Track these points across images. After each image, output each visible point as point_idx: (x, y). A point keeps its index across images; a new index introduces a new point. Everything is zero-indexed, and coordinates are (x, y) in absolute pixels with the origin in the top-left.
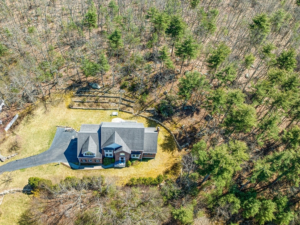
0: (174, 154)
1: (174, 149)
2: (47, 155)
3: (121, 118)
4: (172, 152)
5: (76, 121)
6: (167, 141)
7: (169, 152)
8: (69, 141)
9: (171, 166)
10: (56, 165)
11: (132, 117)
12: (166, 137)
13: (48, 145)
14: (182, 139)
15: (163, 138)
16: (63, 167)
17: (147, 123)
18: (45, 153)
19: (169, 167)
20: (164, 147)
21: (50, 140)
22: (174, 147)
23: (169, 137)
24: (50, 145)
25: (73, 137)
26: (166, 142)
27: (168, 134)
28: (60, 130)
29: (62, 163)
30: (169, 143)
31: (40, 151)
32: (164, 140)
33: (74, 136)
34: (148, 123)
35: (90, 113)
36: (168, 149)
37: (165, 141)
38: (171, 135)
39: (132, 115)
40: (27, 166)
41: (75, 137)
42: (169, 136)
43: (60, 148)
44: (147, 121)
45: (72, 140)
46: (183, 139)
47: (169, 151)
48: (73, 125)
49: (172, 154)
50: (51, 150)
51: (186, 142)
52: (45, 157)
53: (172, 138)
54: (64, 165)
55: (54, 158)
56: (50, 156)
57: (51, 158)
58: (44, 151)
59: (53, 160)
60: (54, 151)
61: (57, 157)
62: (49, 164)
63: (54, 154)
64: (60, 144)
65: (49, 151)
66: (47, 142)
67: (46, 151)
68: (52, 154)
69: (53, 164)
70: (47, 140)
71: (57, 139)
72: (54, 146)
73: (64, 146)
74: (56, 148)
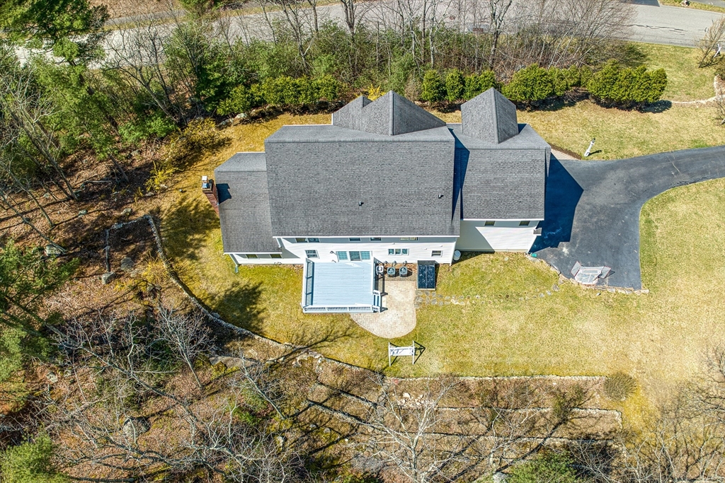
0: (179, 200)
1: (173, 213)
2: (641, 185)
3: (375, 338)
4: (184, 204)
5: (572, 314)
6: (191, 240)
7: (194, 204)
8: (576, 235)
9: (199, 164)
10: (598, 152)
11: (326, 343)
12: (193, 257)
13: (652, 217)
14: (132, 243)
15: (204, 253)
16: (572, 146)
17: (262, 315)
18: (650, 193)
19: (207, 160)
20: (208, 220)
21: (649, 234)
22: (170, 220)
23: (180, 254)
24: (642, 219)
25: (565, 250)
26: (197, 236)
27: (181, 264)
28: (628, 277)
29: (579, 157)
30: (186, 233)
31: (672, 200)
32: (203, 243)
33: (561, 254)
34: (255, 315)
35: (521, 360)
36: (196, 213)
37: (200, 240)
38: (170, 259)
39: (323, 350)
40: (693, 156)
41: (558, 249)
42: (177, 259)
43: (603, 208)
44: (261, 320)
45: (567, 239)
46: (129, 243)
47: (192, 208)
48: (580, 295)
49: (184, 200)
50: (634, 201)
51: (119, 234)
52: (647, 177)
53: (172, 249)
54: (570, 153)
55: (612, 176)
56: (628, 182)
57: (621, 173)
58: (655, 197)
59: (613, 167)
60: (622, 199)
61: (604, 179)
62: (622, 157)
63: (617, 187)
64: (606, 222)
65: (639, 198)
66: (659, 231)
67: (649, 198)
68: (626, 189)
69: (608, 157)
70: (661, 236)
71: (625, 242)
72: (626, 215)
73: (591, 217)
74: (619, 206)
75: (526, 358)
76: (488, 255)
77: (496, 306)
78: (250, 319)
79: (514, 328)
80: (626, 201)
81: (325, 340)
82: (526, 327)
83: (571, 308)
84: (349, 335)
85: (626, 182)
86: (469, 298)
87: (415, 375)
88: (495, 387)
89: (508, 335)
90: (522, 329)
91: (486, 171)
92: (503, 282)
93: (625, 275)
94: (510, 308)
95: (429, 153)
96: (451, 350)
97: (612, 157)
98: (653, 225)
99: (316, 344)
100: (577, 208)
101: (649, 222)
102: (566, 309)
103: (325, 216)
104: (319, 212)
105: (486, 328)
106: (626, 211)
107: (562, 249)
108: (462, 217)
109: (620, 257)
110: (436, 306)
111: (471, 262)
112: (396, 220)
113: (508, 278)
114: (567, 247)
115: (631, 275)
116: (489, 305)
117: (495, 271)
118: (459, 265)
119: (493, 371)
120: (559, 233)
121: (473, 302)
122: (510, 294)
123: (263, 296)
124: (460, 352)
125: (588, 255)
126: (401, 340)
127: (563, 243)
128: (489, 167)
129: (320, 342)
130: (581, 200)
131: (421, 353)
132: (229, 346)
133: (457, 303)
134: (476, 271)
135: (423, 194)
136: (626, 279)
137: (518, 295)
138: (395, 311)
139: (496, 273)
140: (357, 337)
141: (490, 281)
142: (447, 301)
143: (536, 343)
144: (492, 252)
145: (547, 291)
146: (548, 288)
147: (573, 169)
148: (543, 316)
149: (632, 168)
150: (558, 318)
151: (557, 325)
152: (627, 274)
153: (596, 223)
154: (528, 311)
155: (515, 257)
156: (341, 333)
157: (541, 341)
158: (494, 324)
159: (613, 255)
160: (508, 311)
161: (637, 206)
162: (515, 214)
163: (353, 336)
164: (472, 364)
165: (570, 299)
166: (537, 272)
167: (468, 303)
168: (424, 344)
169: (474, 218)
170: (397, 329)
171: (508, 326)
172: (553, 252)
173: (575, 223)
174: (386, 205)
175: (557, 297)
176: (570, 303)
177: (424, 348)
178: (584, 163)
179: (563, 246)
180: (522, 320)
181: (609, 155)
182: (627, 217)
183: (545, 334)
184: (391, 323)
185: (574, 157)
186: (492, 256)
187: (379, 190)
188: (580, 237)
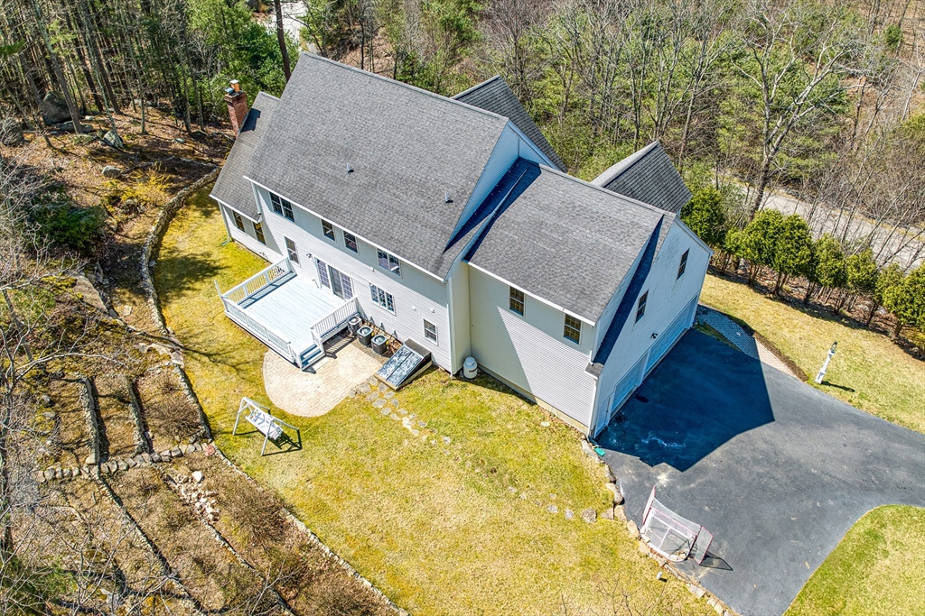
2: (901, 475)
3: (262, 393)
5: (578, 573)
8: (704, 471)
10: (847, 389)
11: (205, 359)
12: (207, 213)
13: (888, 533)
16: (803, 359)
17: (189, 292)
18: (912, 496)
21: (860, 556)
23: (201, 205)
24: (862, 524)
25: (663, 478)
27: (190, 212)
28: (754, 596)
29: (805, 377)
33: (651, 478)
34: (182, 288)
41: (651, 469)
42: (193, 207)
43: (790, 463)
44: (179, 296)
45: (682, 465)
48: (622, 555)
50: (866, 489)
53: (200, 197)
54: (791, 364)
55: (847, 433)
56: (876, 457)
57: (869, 438)
58: (918, 508)
59: (860, 422)
60: (843, 472)
61: (831, 428)
62: (889, 419)
63: (848, 451)
64: (781, 486)
65: (882, 491)
66: (887, 562)
67: (904, 501)
68: (863, 463)
69: (861, 405)
70: (885, 572)
71: (795, 537)
72: (835, 498)
73: (756, 461)
74: (826, 479)
75: (424, 576)
76: (521, 402)
77: (461, 471)
78: (173, 288)
79: (456, 519)
80: (850, 480)
81: (208, 355)
82: (475, 532)
83: (586, 563)
84: (237, 370)
85: (872, 454)
86: (432, 432)
87: (247, 468)
88: (321, 572)
89: (435, 522)
90: (465, 531)
91: (546, 208)
92: (509, 448)
93: (750, 588)
94: (480, 489)
95: (464, 128)
96: (330, 478)
97: (870, 408)
98: (881, 546)
99: (195, 351)
100: (738, 436)
101: (874, 536)
102: (576, 559)
103: (306, 172)
104: (302, 164)
105: (412, 488)
106: (838, 493)
107: (659, 474)
108: (468, 257)
109: (765, 552)
110: (377, 410)
111: (486, 394)
112: (377, 213)
113: (521, 448)
114: (671, 476)
115: (762, 597)
116: (451, 461)
117: (509, 426)
118: (464, 386)
119: (352, 552)
120: (675, 449)
121: (433, 442)
122: (500, 470)
123: (215, 279)
124: (340, 489)
125: (701, 510)
126: (285, 417)
127: (670, 467)
128: (555, 206)
129: (200, 353)
130: (757, 429)
131: (289, 450)
132: (119, 291)
133: (409, 427)
134: (482, 408)
135: (428, 189)
136: (746, 595)
137: (512, 481)
138: (320, 382)
139: (508, 431)
140: (243, 378)
141: (488, 435)
142: (398, 414)
143: (467, 568)
144: (532, 403)
145: (568, 510)
146: (575, 507)
147: (779, 385)
148: (523, 539)
149: (899, 442)
150: (546, 560)
151: (532, 570)
152: (756, 591)
153: (760, 476)
154: (505, 513)
155: (562, 431)
156: (233, 361)
157: (478, 574)
158: (431, 491)
159: (752, 542)
160: (472, 490)
161: (869, 500)
162: (552, 292)
163: (240, 373)
164: (336, 518)
165: (598, 548)
166: (576, 471)
167: (425, 438)
168: (306, 444)
169: (485, 268)
170: (297, 403)
171: (449, 510)
172: (637, 467)
173: (718, 453)
174: (376, 186)
175: (578, 529)
176: (592, 555)
177: (300, 448)
178: (804, 388)
179: (665, 471)
180: (481, 519)
181: (866, 403)
182: (831, 503)
183: (496, 569)
184: (299, 391)
185: (795, 373)
186: (525, 407)
187: (380, 160)
188: (709, 477)
